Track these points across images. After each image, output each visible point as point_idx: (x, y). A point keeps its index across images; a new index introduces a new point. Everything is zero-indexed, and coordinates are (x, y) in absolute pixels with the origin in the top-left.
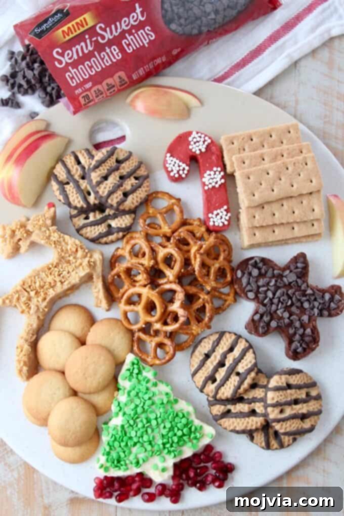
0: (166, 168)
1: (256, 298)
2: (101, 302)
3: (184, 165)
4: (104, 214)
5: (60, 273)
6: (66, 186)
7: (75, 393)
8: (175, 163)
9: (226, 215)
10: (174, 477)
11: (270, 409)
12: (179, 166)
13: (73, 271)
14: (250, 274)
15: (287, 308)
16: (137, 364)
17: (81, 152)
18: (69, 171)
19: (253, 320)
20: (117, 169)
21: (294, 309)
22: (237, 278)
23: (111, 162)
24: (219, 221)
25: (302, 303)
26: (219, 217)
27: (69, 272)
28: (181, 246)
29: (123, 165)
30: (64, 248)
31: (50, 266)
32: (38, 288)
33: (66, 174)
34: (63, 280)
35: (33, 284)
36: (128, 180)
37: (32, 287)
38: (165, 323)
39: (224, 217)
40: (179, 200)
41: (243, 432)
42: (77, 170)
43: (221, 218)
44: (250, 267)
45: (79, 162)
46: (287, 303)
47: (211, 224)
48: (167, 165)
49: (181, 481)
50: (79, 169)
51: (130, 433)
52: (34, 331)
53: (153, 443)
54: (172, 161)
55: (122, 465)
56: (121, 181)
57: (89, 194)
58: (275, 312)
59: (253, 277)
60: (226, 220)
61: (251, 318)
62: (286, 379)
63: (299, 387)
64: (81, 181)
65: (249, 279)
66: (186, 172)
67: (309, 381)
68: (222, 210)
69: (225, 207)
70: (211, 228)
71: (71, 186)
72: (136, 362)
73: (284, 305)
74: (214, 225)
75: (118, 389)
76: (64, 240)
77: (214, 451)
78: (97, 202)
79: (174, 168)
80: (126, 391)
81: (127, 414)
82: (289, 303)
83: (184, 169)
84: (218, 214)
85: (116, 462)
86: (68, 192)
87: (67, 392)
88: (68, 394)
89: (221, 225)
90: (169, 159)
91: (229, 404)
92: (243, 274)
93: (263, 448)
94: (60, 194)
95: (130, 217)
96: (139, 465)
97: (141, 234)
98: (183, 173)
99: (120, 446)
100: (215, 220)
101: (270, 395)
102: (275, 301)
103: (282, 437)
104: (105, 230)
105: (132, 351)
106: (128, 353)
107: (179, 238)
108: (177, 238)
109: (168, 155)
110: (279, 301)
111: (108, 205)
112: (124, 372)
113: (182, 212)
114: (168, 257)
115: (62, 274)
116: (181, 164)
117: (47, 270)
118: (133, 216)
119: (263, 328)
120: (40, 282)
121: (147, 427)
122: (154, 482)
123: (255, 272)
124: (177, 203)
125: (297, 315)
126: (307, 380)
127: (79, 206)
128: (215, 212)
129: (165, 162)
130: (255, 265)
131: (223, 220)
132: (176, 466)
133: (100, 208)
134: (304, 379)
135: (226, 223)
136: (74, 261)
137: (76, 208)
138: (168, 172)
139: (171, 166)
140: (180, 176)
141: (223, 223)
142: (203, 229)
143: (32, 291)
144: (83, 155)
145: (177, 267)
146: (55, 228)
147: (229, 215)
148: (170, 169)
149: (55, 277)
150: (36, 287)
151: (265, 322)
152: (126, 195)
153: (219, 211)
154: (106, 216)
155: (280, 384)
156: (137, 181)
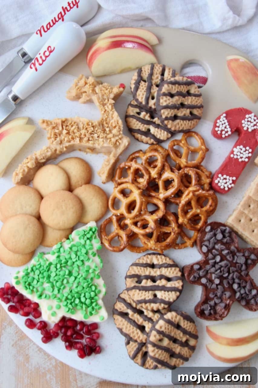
0: (216, 123)
1: (206, 254)
2: (104, 173)
3: (229, 130)
4: (152, 120)
5: (93, 133)
6: (142, 82)
7: (39, 218)
8: (225, 123)
9: (231, 184)
10: (57, 325)
11: (154, 333)
12: (225, 127)
13: (102, 138)
14: (215, 235)
15: (221, 278)
16: (93, 232)
17: (169, 69)
18: (151, 74)
19: (192, 266)
20: (184, 96)
21: (225, 282)
22: (205, 230)
23: (184, 89)
24: (223, 184)
25: (234, 282)
26: (225, 181)
27: (98, 137)
28: (184, 180)
29: (190, 98)
30: (108, 119)
31: (90, 124)
32: (71, 131)
33: (148, 75)
34: (91, 139)
35: (70, 126)
36: (186, 109)
37: (67, 127)
38: (135, 224)
39: (228, 184)
40: (207, 150)
41: (126, 335)
42: (157, 78)
43: (226, 183)
44: (219, 230)
45: (163, 74)
46: (224, 274)
47: (216, 181)
48: (218, 121)
49: (59, 332)
50: (160, 78)
51: (52, 272)
52: (46, 156)
53: (61, 291)
54: (224, 120)
55: (30, 288)
56: (180, 106)
57: (153, 98)
58: (211, 273)
59: (216, 239)
60: (228, 187)
61: (192, 264)
62: (180, 319)
63: (185, 332)
64: (154, 86)
65: (212, 238)
66: (227, 135)
67: (194, 333)
68: (231, 178)
69: (234, 178)
70: (214, 185)
71: (145, 84)
72: (94, 230)
73: (221, 274)
74: (217, 184)
75: (68, 238)
76: (112, 114)
77: (97, 331)
78: (153, 107)
79: (221, 126)
80: (72, 243)
81: (60, 259)
82: (226, 275)
83: (227, 132)
84: (225, 179)
85: (27, 283)
86: (140, 86)
87: (34, 213)
88: (34, 214)
89: (222, 187)
90: (223, 118)
91: (131, 309)
92: (211, 230)
93: (130, 356)
94: (135, 84)
95: (167, 134)
96: (40, 298)
97: (165, 151)
98: (225, 134)
99: (38, 275)
100: (221, 181)
101: (161, 322)
102: (217, 266)
103: (149, 358)
104: (144, 130)
105: (97, 221)
106: (93, 221)
107: (187, 173)
108: (186, 172)
109: (224, 115)
110: (220, 268)
111: (159, 114)
112: (81, 230)
113: (203, 159)
114: (170, 180)
115: (93, 134)
116: (228, 127)
117: (86, 124)
118: (170, 135)
119: (195, 277)
120: (75, 129)
121: (66, 278)
122: (42, 317)
123: (220, 236)
124: (204, 151)
125: (224, 287)
126: (193, 331)
127: (140, 100)
128: (225, 176)
129: (219, 118)
130: (223, 232)
131: (226, 185)
132: (64, 319)
133: (152, 113)
134: (192, 328)
135: (226, 189)
136: (108, 132)
137: (137, 100)
138: (215, 126)
139: (221, 123)
140: (221, 134)
141: (225, 187)
142: (208, 181)
143: (66, 129)
144: (169, 72)
145: (171, 191)
146: (113, 102)
147: (233, 185)
148: (218, 125)
149: (87, 133)
150: (70, 129)
151: (199, 274)
152: (175, 117)
153: (228, 177)
154: (152, 122)
155: (173, 320)
156: (190, 115)
